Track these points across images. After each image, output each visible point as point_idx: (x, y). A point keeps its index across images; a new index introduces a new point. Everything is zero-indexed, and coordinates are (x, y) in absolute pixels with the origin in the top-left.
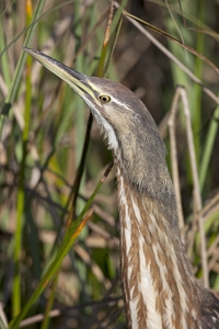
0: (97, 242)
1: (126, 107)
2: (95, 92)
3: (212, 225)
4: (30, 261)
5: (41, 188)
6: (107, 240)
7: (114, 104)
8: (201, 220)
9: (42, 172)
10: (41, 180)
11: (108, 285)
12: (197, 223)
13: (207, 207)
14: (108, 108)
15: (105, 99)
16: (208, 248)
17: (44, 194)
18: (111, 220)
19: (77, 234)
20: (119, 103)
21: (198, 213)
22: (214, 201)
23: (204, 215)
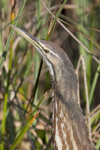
0: (41, 127)
1: (57, 56)
2: (42, 47)
3: (95, 121)
4: (9, 136)
5: (15, 101)
6: (45, 126)
7: (51, 54)
8: (89, 119)
9: (16, 93)
10: (15, 97)
11: (45, 147)
12: (87, 120)
13: (93, 112)
14: (48, 55)
15: (47, 51)
16: (92, 131)
17: (16, 104)
18: (47, 117)
19: (32, 122)
20: (54, 54)
21: (88, 115)
22: (96, 109)
23: (91, 116)
